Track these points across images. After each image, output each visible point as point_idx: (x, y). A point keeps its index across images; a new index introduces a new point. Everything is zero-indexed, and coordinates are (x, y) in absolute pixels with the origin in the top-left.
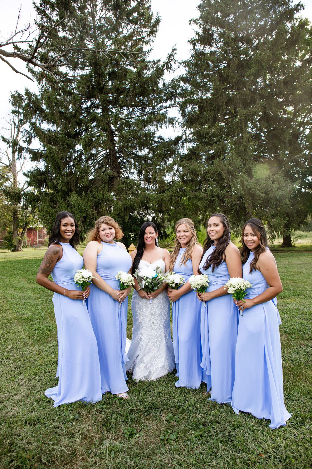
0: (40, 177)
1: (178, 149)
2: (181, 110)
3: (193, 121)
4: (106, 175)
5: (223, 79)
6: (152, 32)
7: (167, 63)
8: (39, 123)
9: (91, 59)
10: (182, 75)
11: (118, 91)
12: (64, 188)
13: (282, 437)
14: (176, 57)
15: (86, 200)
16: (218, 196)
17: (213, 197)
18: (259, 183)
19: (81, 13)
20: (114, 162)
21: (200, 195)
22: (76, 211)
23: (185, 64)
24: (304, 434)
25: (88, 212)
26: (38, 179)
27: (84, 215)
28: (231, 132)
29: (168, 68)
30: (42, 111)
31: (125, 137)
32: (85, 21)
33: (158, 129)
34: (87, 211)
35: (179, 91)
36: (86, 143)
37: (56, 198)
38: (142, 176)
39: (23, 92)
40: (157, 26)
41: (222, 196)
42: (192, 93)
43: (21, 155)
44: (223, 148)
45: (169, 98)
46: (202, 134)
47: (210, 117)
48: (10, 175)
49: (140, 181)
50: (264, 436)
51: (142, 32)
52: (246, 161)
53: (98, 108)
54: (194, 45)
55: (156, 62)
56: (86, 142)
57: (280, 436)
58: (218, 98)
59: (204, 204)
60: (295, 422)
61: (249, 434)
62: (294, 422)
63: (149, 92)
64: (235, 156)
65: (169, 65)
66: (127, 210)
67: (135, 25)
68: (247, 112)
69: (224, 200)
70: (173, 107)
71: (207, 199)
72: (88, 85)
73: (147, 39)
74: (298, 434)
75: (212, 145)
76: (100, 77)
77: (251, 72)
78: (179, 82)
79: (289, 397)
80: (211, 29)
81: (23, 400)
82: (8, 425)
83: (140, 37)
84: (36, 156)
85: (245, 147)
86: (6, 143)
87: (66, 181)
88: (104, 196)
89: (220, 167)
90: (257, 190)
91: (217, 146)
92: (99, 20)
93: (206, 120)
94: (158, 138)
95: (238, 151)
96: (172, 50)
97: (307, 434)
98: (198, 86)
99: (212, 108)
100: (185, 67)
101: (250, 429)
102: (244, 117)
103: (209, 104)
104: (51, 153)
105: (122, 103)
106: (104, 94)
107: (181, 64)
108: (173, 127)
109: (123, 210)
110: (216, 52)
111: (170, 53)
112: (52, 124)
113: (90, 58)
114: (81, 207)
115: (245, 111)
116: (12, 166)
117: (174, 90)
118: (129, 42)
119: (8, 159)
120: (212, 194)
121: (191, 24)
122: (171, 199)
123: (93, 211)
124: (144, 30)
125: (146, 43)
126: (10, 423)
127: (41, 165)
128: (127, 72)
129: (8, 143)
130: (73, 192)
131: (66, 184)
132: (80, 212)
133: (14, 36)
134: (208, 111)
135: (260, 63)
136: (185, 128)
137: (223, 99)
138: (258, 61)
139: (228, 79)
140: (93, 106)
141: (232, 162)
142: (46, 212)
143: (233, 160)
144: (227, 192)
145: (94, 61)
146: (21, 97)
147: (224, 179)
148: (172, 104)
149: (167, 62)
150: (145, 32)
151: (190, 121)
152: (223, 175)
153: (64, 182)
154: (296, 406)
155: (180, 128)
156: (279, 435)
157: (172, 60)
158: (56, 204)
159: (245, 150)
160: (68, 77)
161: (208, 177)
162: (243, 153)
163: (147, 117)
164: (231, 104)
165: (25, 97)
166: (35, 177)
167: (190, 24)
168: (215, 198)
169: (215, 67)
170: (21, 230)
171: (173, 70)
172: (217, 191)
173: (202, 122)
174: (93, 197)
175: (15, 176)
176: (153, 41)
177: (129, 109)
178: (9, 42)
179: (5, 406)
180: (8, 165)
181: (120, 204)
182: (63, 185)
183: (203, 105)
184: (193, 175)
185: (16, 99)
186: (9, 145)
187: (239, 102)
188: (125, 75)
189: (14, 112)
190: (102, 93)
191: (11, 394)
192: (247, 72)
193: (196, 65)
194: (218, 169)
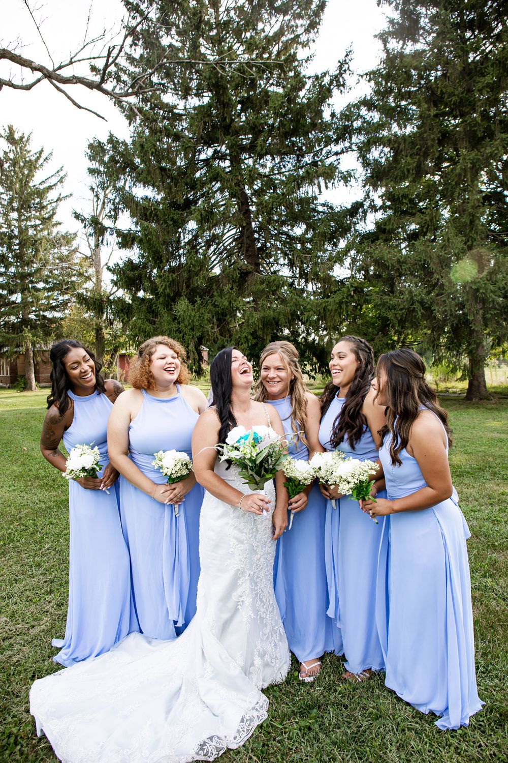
0: (131, 274)
1: (355, 224)
2: (360, 156)
3: (381, 174)
4: (235, 270)
5: (435, 99)
6: (313, 26)
7: (336, 76)
8: (130, 187)
9: (210, 79)
10: (364, 96)
11: (255, 129)
12: (168, 291)
13: (452, 748)
14: (353, 65)
15: (202, 310)
16: (422, 303)
17: (413, 304)
18: (494, 279)
19: (197, 4)
20: (249, 247)
21: (390, 300)
22: (186, 327)
23: (370, 76)
24: (497, 746)
25: (205, 330)
26: (128, 277)
27: (199, 334)
28: (447, 191)
29: (339, 86)
30: (134, 168)
31: (266, 206)
32: (199, 15)
33: (320, 191)
34: (203, 327)
35: (357, 124)
36: (202, 217)
37: (156, 306)
38: (296, 269)
39: (104, 139)
40: (321, 14)
41: (429, 303)
42: (380, 126)
43: (103, 239)
44: (431, 220)
45: (340, 138)
46: (396, 197)
47: (411, 166)
48: (92, 271)
49: (294, 277)
50: (420, 742)
51: (297, 27)
52: (472, 242)
53: (225, 160)
54: (385, 42)
55: (320, 76)
56: (201, 215)
57: (450, 745)
58: (425, 132)
59: (398, 316)
60: (485, 721)
61: (395, 734)
62: (483, 721)
63: (306, 129)
64: (452, 232)
65: (341, 80)
66: (268, 326)
67: (284, 16)
68: (476, 155)
69: (433, 308)
70: (347, 152)
71: (402, 307)
72: (205, 123)
73: (304, 38)
74: (487, 746)
75: (413, 215)
76: (224, 107)
77: (486, 82)
78: (358, 109)
79: (487, 670)
80: (416, 11)
81: (41, 637)
82: (6, 677)
83: (292, 36)
84: (126, 240)
85: (471, 218)
86: (80, 221)
87: (171, 279)
88: (230, 303)
89: (426, 252)
90: (489, 291)
91: (422, 216)
92: (224, 12)
93: (403, 172)
94: (323, 205)
95: (458, 225)
96: (345, 54)
97: (503, 747)
98: (390, 113)
99: (415, 151)
100: (369, 81)
101: (398, 725)
102: (471, 163)
103: (409, 143)
104: (146, 235)
105: (262, 150)
106: (232, 136)
107: (362, 76)
108: (347, 186)
109: (261, 326)
110: (424, 51)
111: (342, 58)
112: (151, 188)
113: (208, 77)
114: (193, 321)
115: (473, 154)
116: (94, 258)
117: (348, 122)
118: (275, 45)
119: (89, 246)
120: (412, 298)
121: (380, 5)
122: (340, 307)
123: (212, 328)
124: (300, 22)
125: (303, 44)
126: (10, 675)
127: (134, 254)
128: (269, 96)
129: (82, 221)
130: (182, 298)
131: (170, 284)
132: (192, 329)
133: (82, 49)
134: (407, 156)
135: (502, 65)
136: (367, 187)
137: (432, 134)
138: (500, 62)
139: (444, 98)
140: (217, 155)
141: (447, 244)
142: (139, 330)
143: (448, 239)
144: (437, 295)
145: (214, 82)
146: (102, 148)
147: (433, 273)
148: (346, 147)
149: (338, 75)
150: (302, 25)
151: (377, 176)
152: (431, 265)
153: (168, 282)
154: (497, 689)
155: (358, 187)
156: (449, 743)
157: (345, 71)
158: (156, 316)
159: (472, 222)
160: (176, 111)
161: (406, 271)
162: (468, 228)
163: (303, 170)
164: (448, 143)
165: (108, 147)
166: (124, 273)
167: (378, 5)
168: (417, 306)
169: (421, 77)
170: (108, 357)
171: (348, 88)
172: (420, 294)
173: (397, 177)
174: (215, 305)
175: (98, 272)
176: (314, 41)
177: (273, 159)
178: (73, 60)
179: (11, 645)
180: (89, 255)
181: (257, 316)
182: (166, 285)
183: (399, 147)
184: (379, 267)
185: (96, 150)
186: (83, 225)
187: (463, 138)
188: (266, 103)
189: (92, 171)
190: (229, 134)
191: (26, 626)
192: (479, 82)
193: (388, 77)
194: (423, 256)
